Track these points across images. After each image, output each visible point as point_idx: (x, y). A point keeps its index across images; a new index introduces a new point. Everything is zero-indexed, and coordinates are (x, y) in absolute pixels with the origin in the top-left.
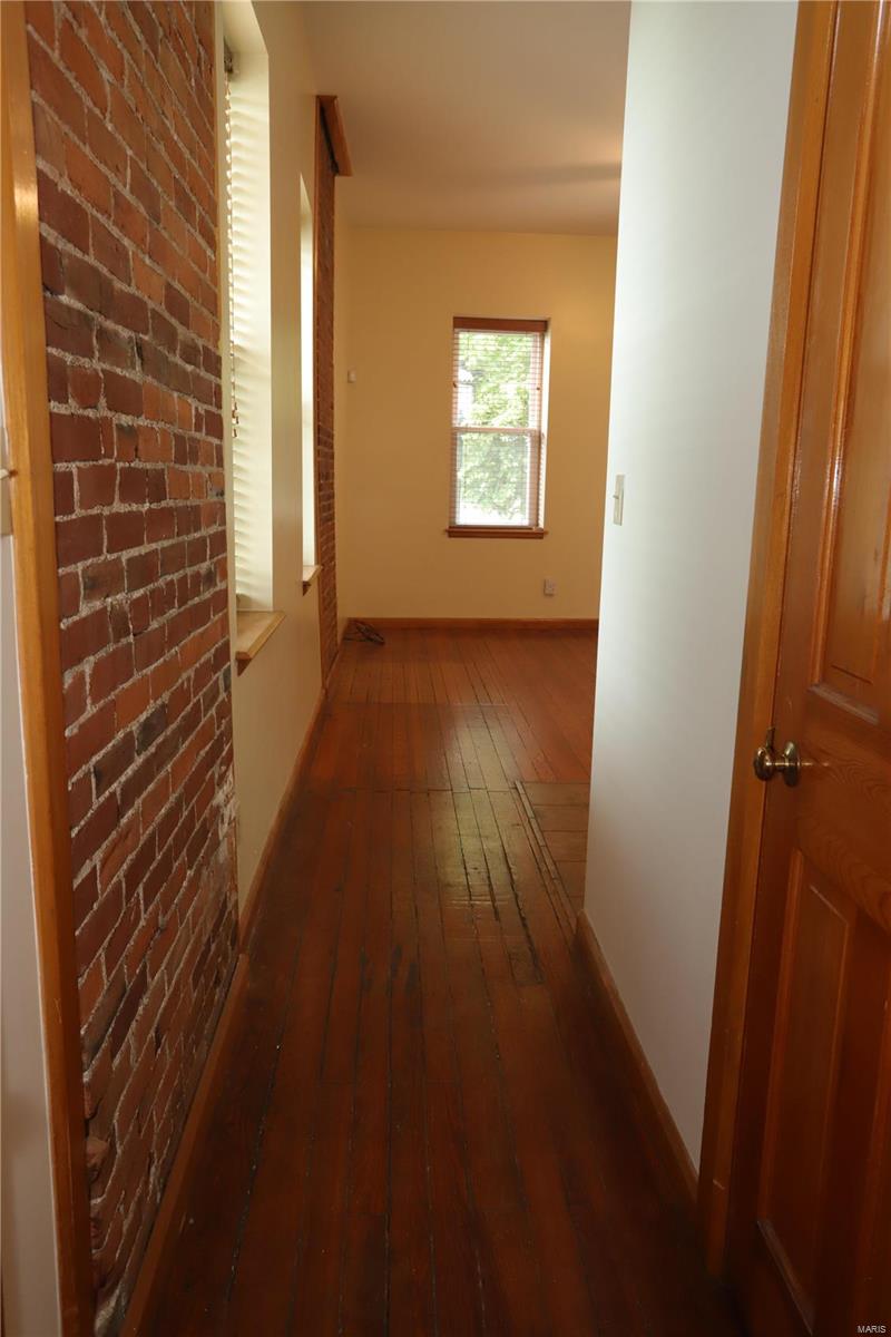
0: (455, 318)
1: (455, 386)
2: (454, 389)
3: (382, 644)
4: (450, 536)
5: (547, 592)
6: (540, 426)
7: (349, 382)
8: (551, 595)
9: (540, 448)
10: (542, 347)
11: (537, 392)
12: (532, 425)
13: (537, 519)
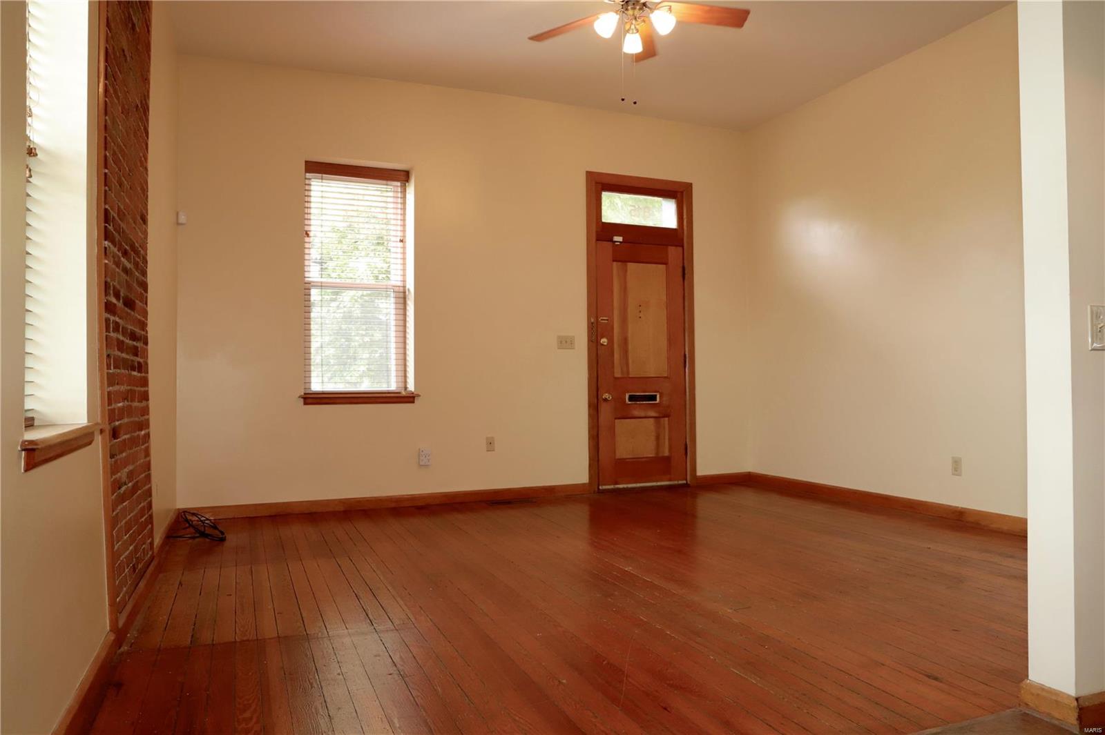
0: (306, 162)
1: (308, 235)
2: (307, 239)
3: (223, 540)
4: (305, 403)
5: (421, 463)
6: (404, 281)
7: (178, 224)
8: (426, 466)
9: (405, 303)
10: (404, 197)
11: (401, 244)
12: (395, 280)
13: (405, 382)
